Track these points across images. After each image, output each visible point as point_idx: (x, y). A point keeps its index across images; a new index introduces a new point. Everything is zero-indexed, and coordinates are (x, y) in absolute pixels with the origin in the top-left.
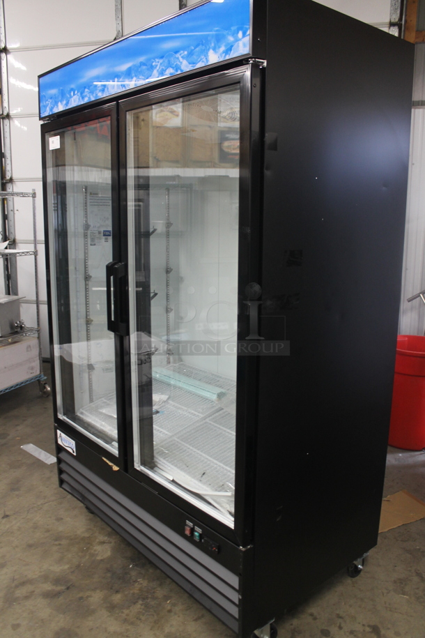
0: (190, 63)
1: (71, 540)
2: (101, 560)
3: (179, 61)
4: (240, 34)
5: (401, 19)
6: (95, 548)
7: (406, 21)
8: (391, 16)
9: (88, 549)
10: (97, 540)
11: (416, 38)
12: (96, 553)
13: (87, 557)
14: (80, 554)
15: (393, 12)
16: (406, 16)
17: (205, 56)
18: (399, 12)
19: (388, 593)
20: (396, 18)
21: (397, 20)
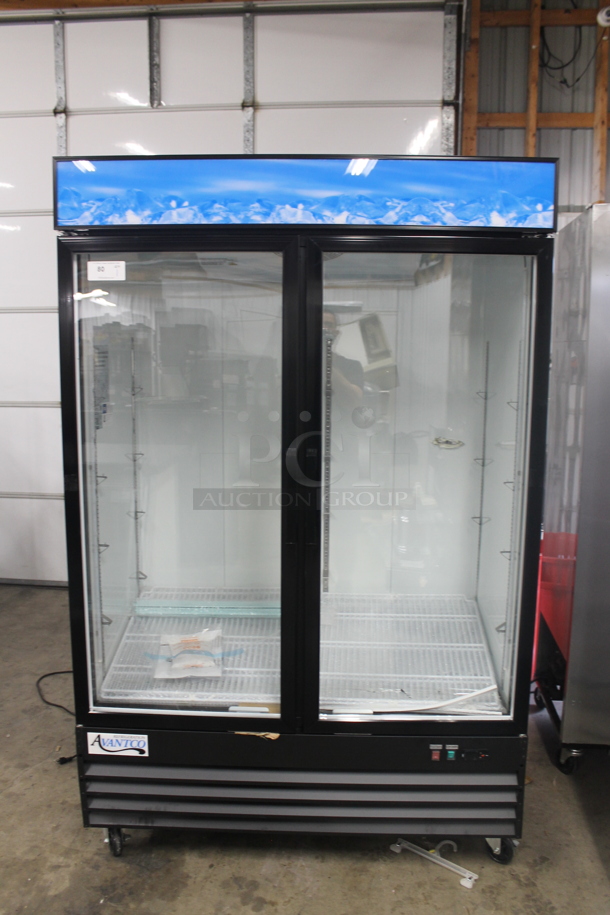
0: (459, 218)
1: (7, 867)
2: (56, 896)
3: (440, 212)
4: (539, 207)
5: (457, 97)
6: (45, 877)
7: (464, 100)
8: (444, 92)
9: (34, 879)
10: (49, 864)
11: (479, 121)
12: (47, 884)
13: (34, 893)
14: (23, 889)
15: (446, 87)
16: (464, 93)
17: (485, 216)
18: (454, 87)
19: (475, 909)
20: (450, 95)
21: (452, 98)
